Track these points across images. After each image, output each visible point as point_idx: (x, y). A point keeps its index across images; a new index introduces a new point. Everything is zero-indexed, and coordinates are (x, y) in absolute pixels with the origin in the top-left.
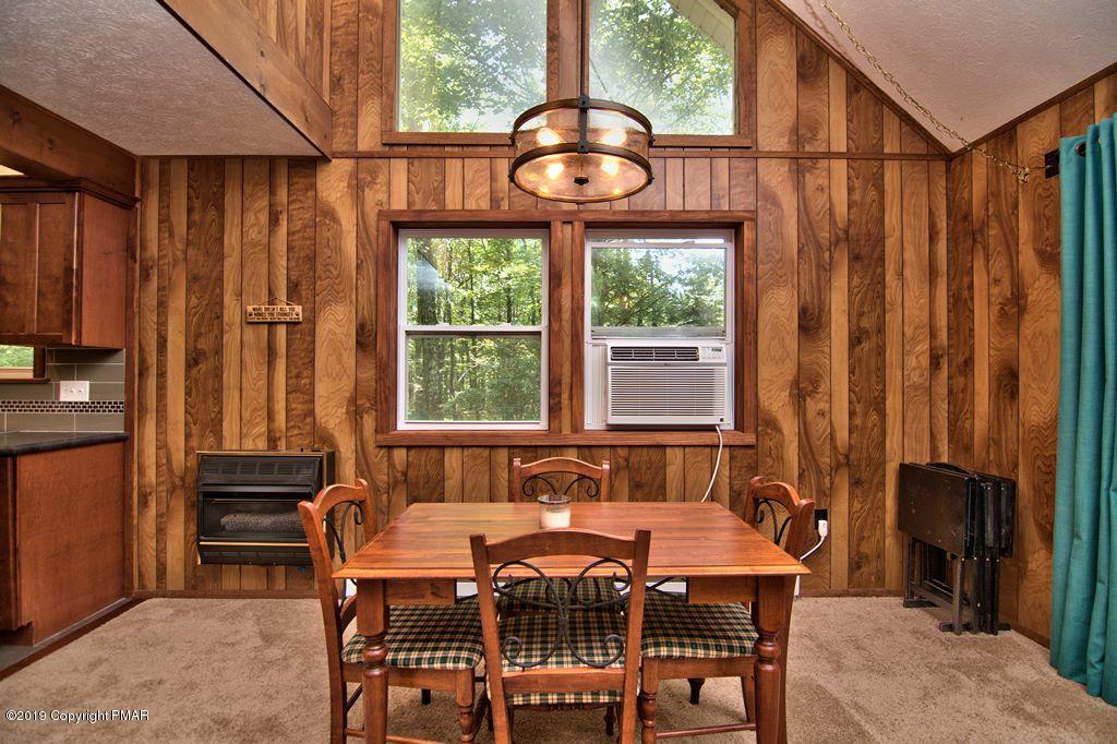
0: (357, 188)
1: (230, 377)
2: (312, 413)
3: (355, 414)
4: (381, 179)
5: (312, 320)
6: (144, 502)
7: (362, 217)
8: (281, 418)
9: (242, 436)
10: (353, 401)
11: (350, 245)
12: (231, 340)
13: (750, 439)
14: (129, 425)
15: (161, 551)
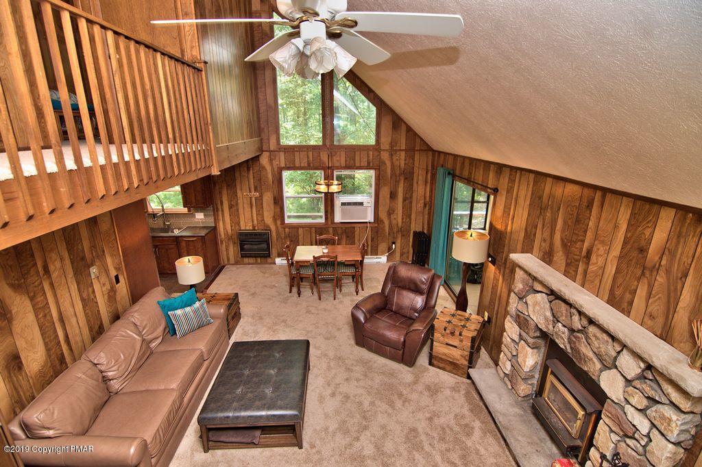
0: (271, 160)
1: (241, 211)
2: (263, 220)
3: (275, 220)
4: (277, 158)
5: (261, 196)
6: (222, 242)
7: (273, 169)
8: (255, 222)
9: (246, 225)
10: (274, 217)
11: (270, 176)
12: (240, 201)
13: (376, 225)
14: (215, 224)
15: (228, 254)
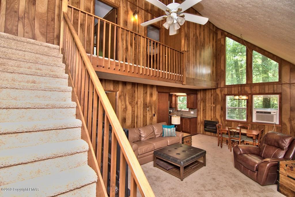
0: (221, 91)
1: (207, 112)
2: (216, 117)
3: (221, 117)
4: (224, 90)
5: (216, 106)
6: (198, 124)
7: (222, 95)
8: (212, 117)
9: (208, 118)
10: (220, 116)
11: (220, 98)
12: (207, 108)
13: (280, 126)
14: (197, 116)
15: (200, 129)
